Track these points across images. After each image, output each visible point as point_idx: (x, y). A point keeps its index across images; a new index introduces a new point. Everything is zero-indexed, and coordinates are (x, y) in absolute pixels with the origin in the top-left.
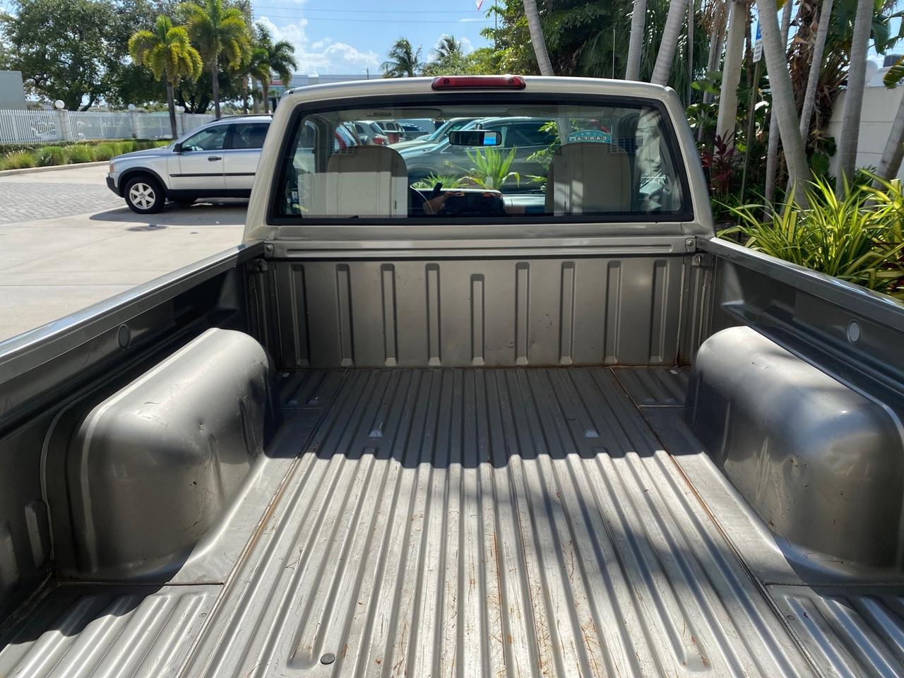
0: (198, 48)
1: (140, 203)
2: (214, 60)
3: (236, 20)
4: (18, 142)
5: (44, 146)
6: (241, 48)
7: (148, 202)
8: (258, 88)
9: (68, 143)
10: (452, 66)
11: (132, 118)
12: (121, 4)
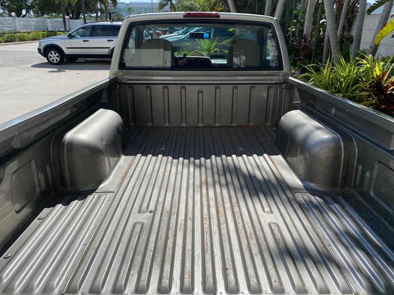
1: (53, 60)
5: (7, 33)
7: (57, 60)
8: (103, 8)
9: (17, 32)
11: (46, 21)
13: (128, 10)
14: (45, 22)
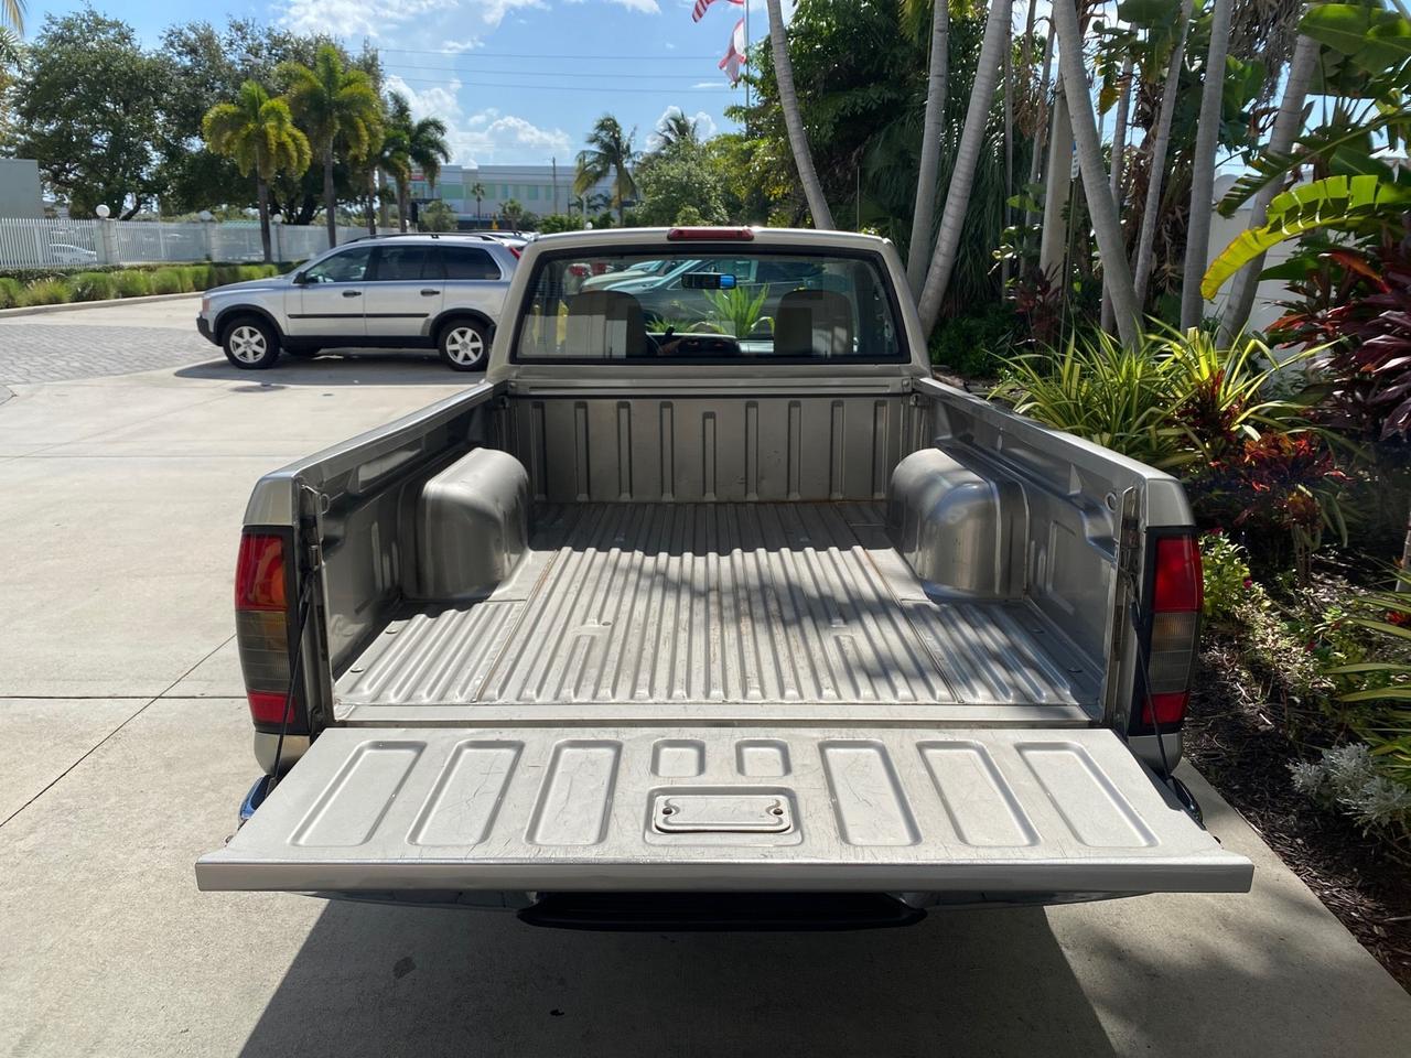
0: (303, 129)
1: (244, 354)
2: (327, 147)
3: (361, 89)
4: (42, 265)
5: (80, 272)
6: (368, 128)
7: (255, 353)
8: (390, 186)
9: (113, 267)
10: (683, 159)
11: (206, 230)
12: (187, 61)
13: (473, 192)
14: (203, 233)
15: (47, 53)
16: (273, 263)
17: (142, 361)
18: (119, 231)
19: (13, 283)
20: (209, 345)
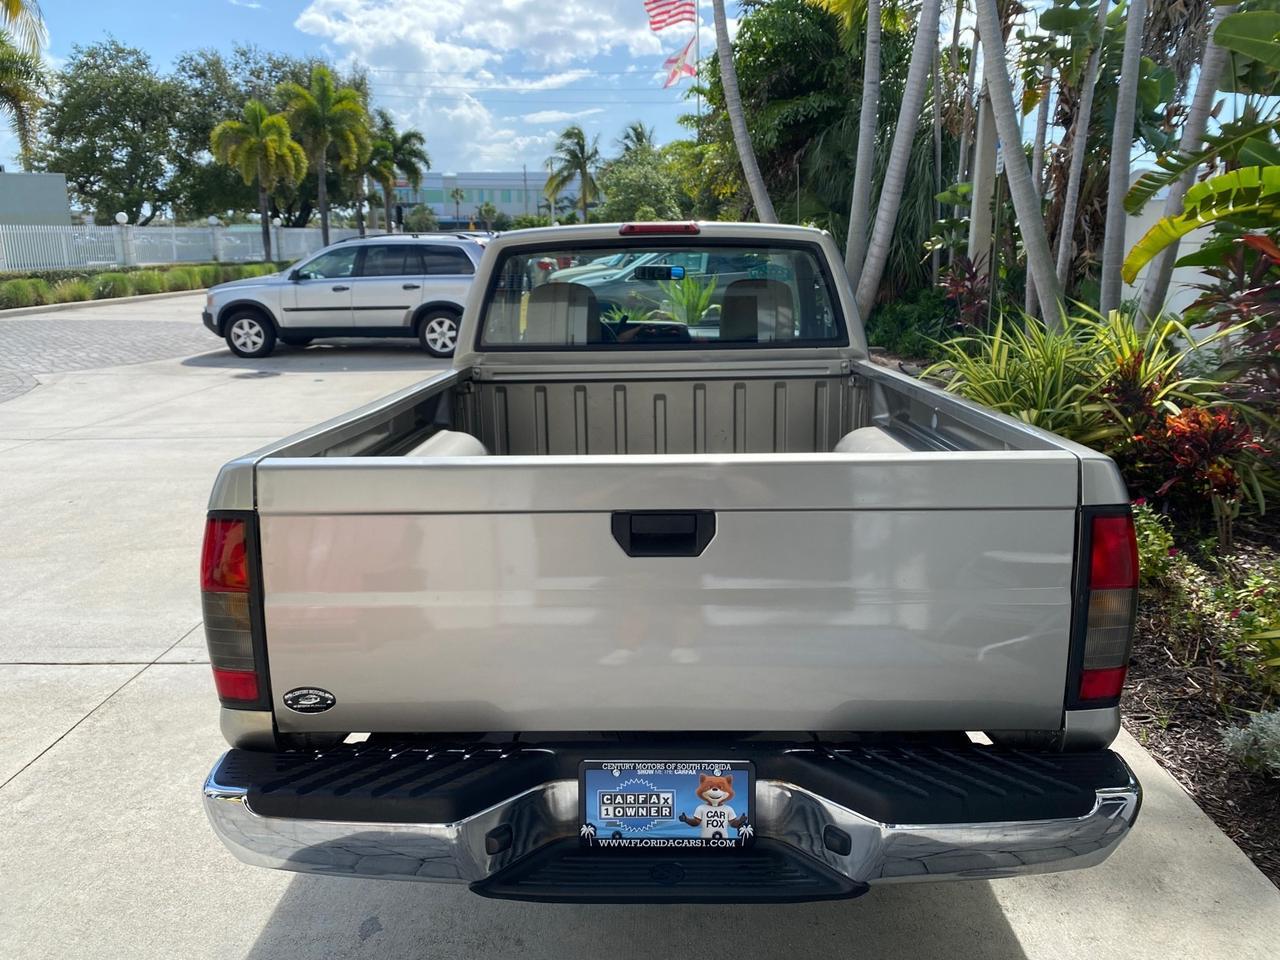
0: (300, 142)
1: (245, 344)
2: (321, 158)
3: (351, 105)
4: (67, 267)
5: (101, 273)
6: (357, 139)
7: (254, 343)
8: (377, 192)
9: (131, 268)
10: (641, 164)
11: (213, 234)
12: (197, 84)
13: (453, 196)
14: (211, 237)
15: (73, 79)
16: (273, 262)
17: (154, 352)
18: (136, 237)
19: (42, 282)
20: (213, 337)
